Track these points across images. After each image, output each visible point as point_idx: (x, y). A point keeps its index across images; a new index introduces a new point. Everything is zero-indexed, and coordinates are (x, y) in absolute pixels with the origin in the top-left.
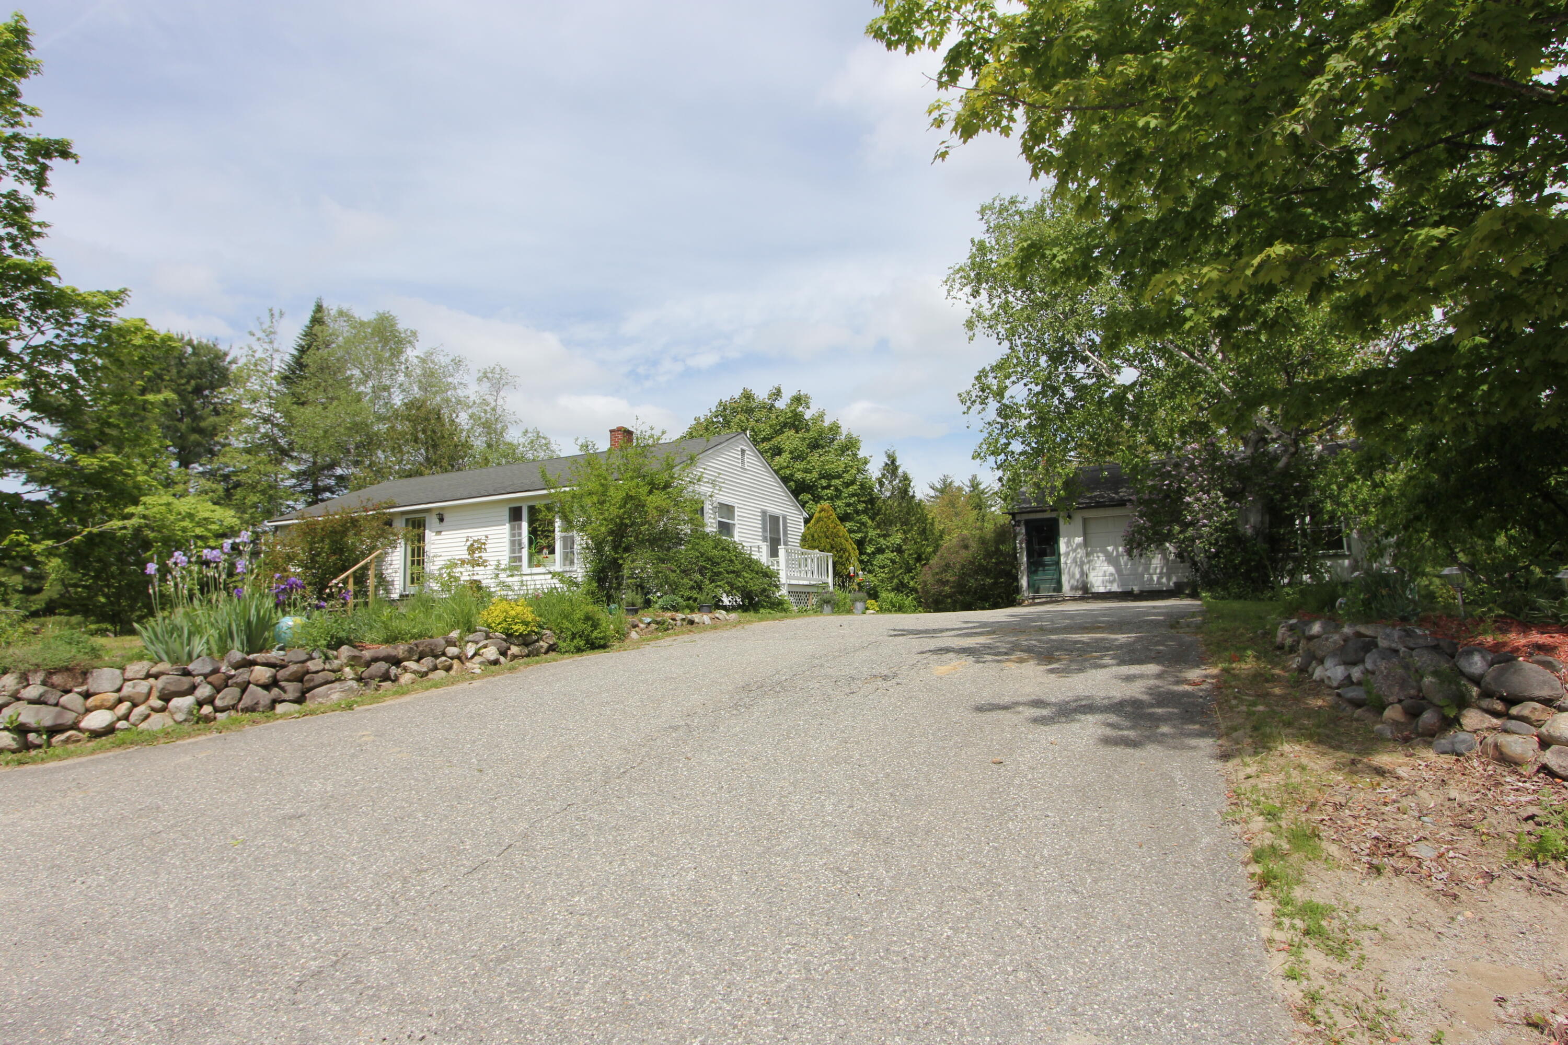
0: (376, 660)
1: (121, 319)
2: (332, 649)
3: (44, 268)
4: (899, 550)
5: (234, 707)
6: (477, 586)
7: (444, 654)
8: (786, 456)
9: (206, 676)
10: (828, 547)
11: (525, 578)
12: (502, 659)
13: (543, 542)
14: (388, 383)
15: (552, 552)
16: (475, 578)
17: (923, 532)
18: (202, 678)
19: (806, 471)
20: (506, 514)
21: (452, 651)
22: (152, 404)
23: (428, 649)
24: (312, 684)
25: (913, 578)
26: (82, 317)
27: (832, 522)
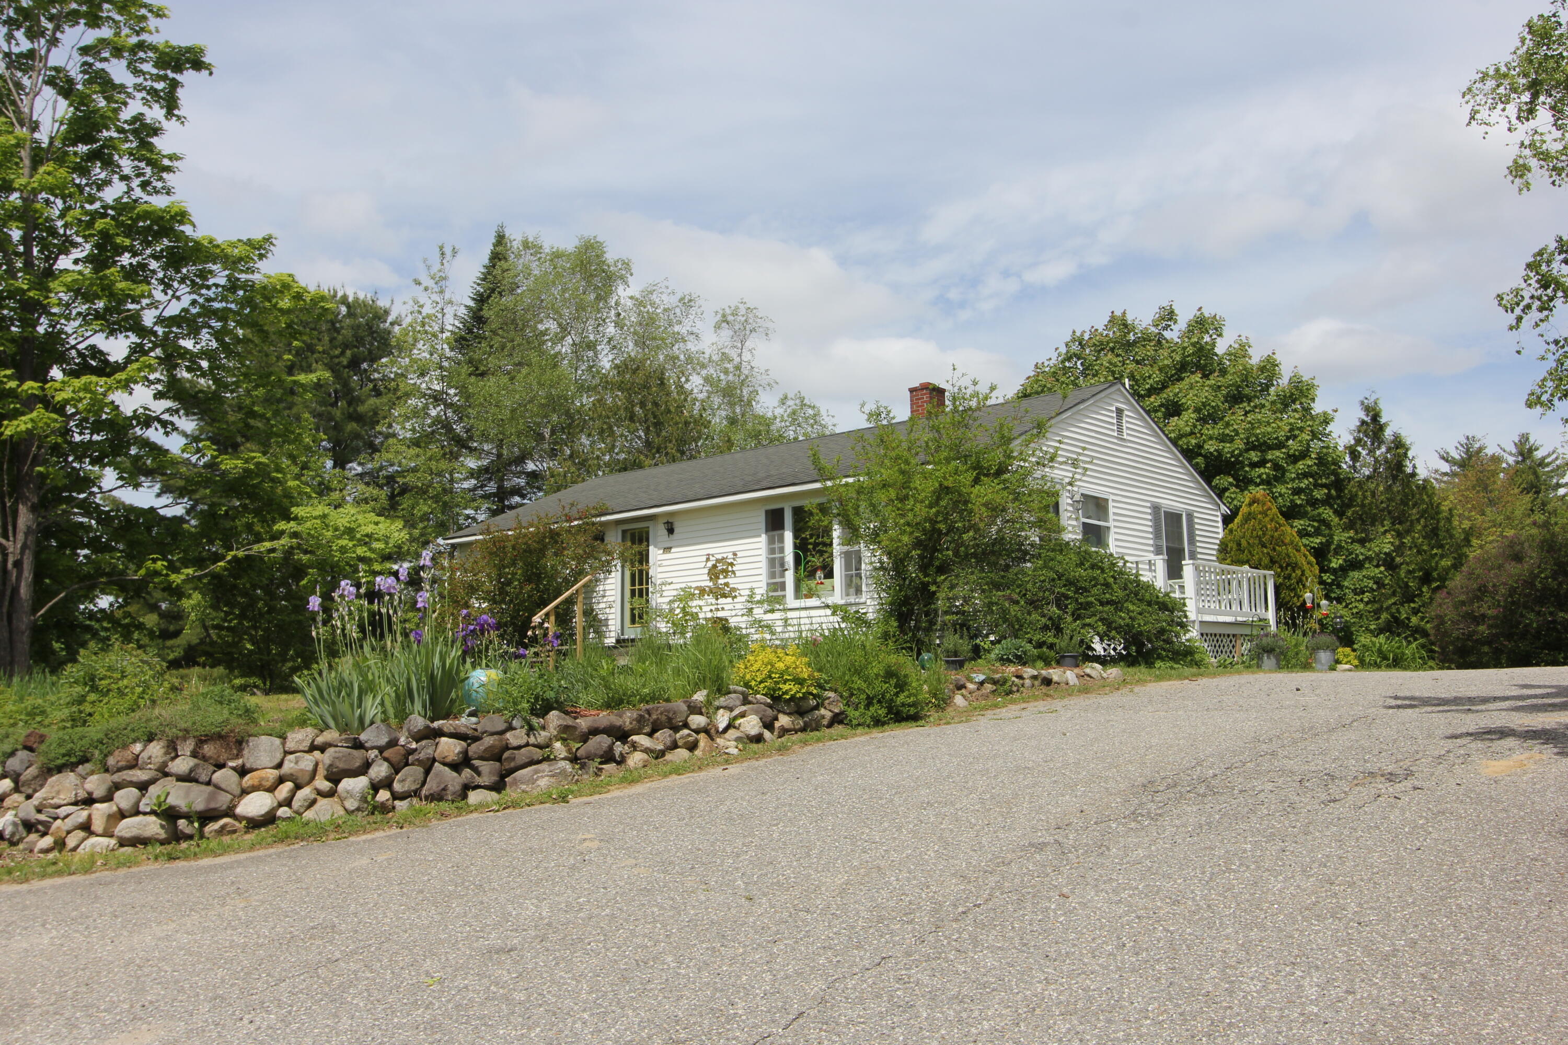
0: (594, 732)
1: (265, 275)
2: (538, 716)
3: (176, 214)
4: (1390, 564)
5: (416, 793)
6: (723, 626)
7: (686, 725)
8: (1189, 416)
9: (381, 750)
10: (1266, 561)
11: (790, 614)
12: (767, 734)
13: (816, 561)
14: (592, 337)
15: (829, 575)
16: (720, 614)
17: (1433, 534)
18: (376, 752)
19: (1223, 438)
20: (761, 519)
21: (697, 720)
22: (302, 385)
23: (664, 718)
24: (512, 765)
25: (1415, 612)
26: (221, 278)
27: (1272, 520)
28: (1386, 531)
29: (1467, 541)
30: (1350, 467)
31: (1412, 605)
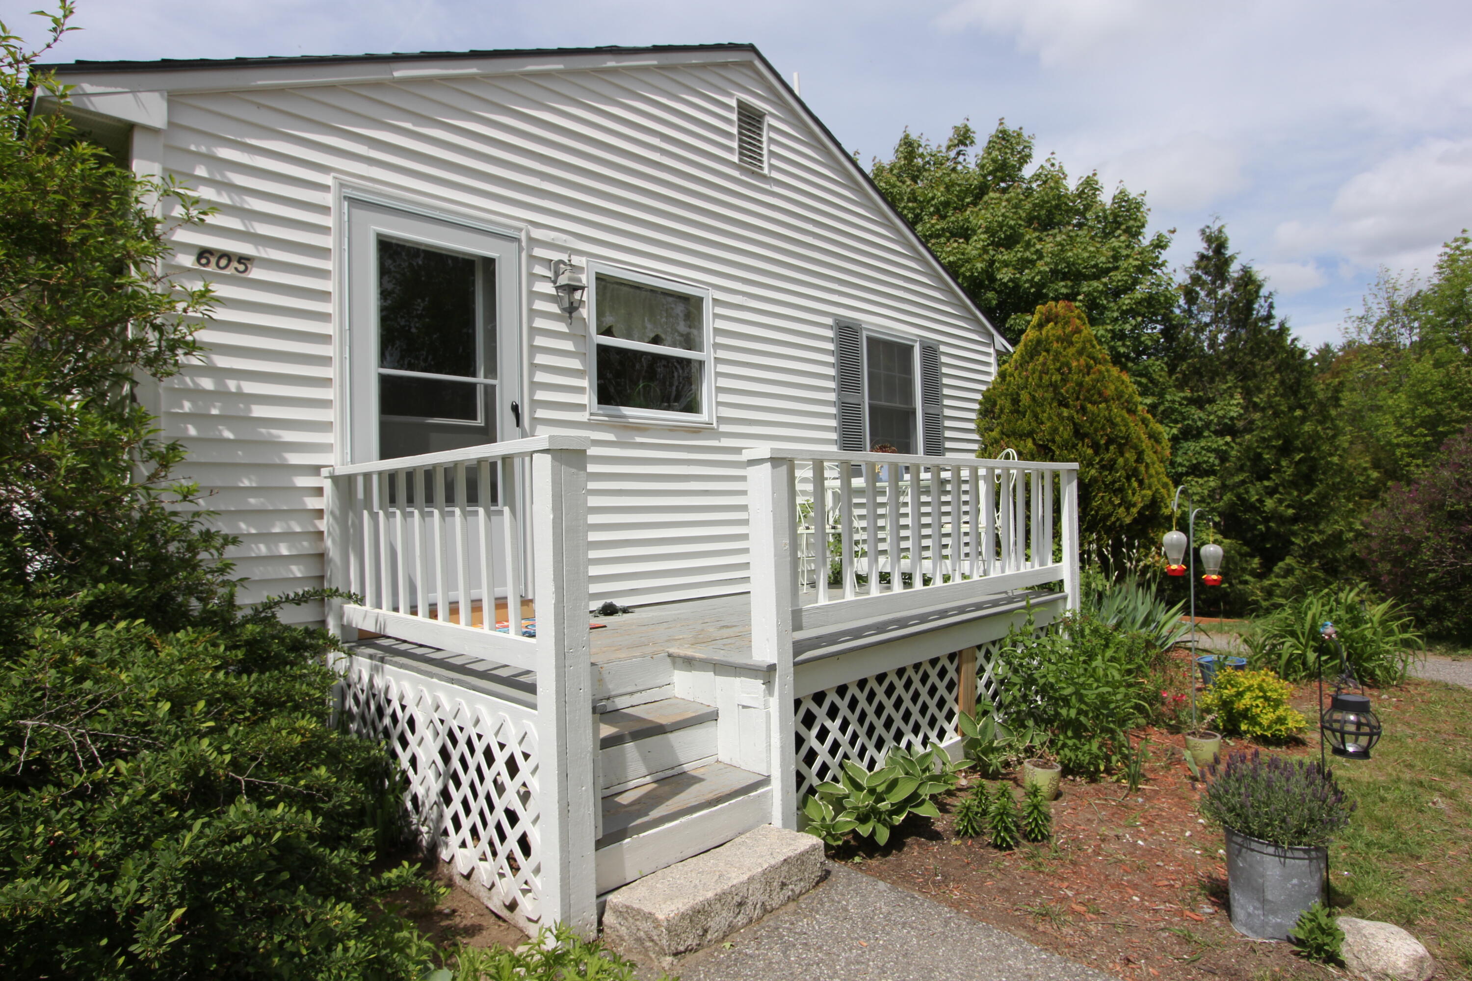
4: (1236, 430)
8: (978, 239)
17: (1292, 390)
27: (1080, 353)
28: (1230, 388)
30: (1184, 311)
31: (1266, 483)
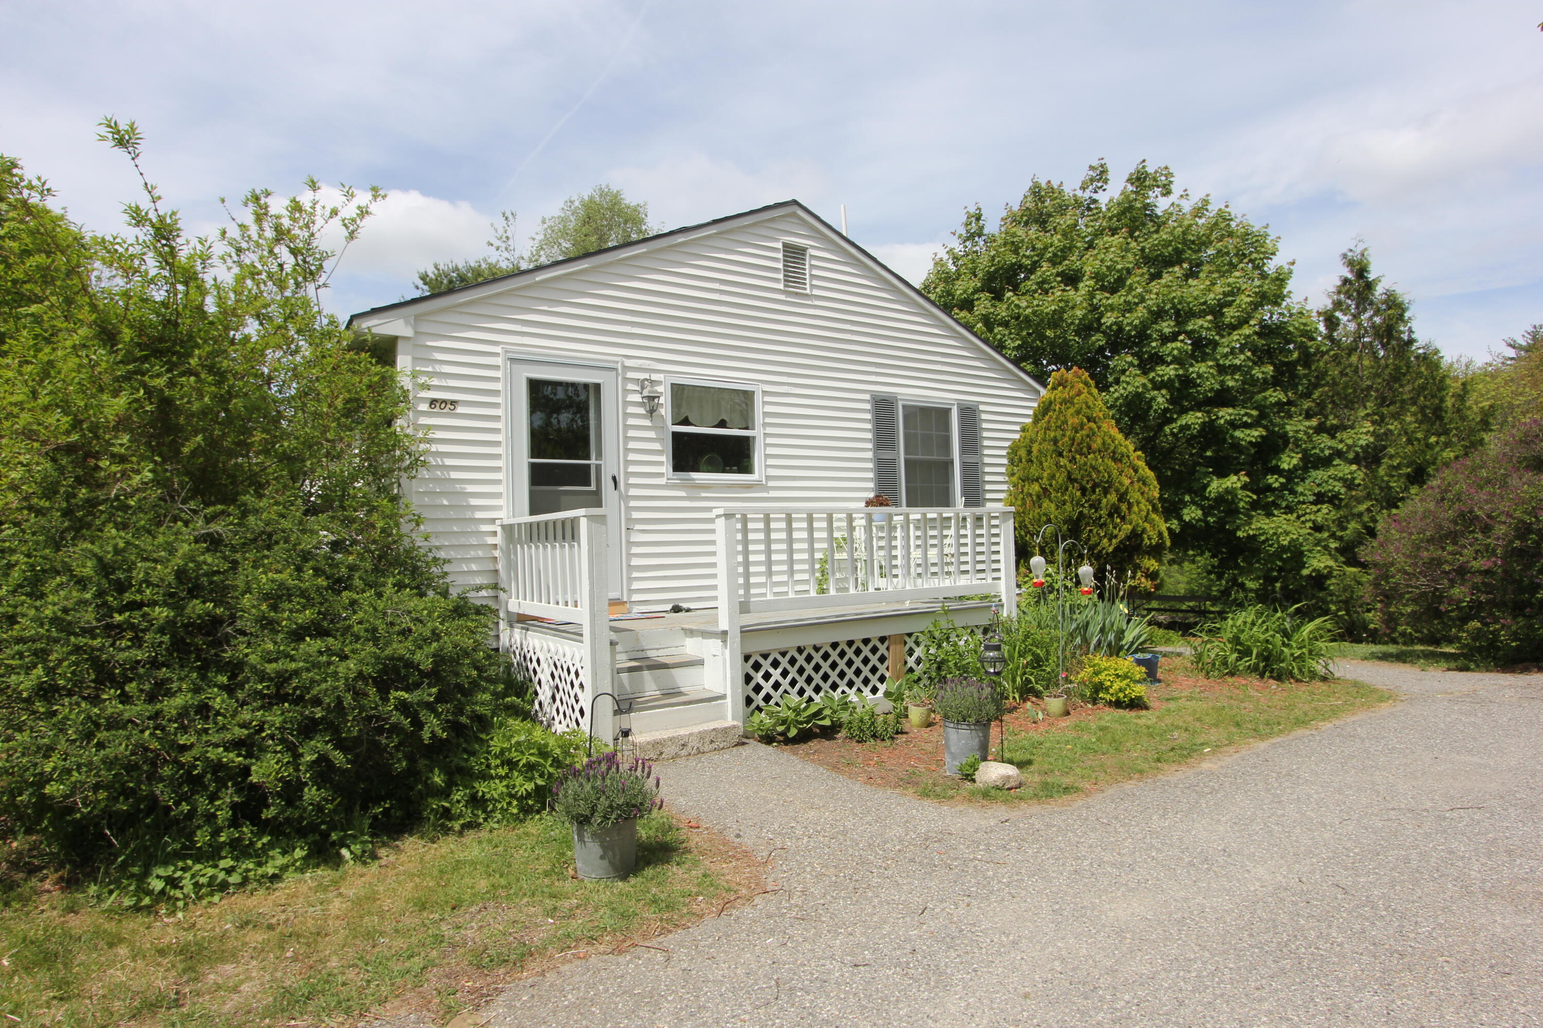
4: (1367, 458)
17: (1434, 416)
28: (1368, 415)
29: (1485, 425)
30: (1324, 337)
